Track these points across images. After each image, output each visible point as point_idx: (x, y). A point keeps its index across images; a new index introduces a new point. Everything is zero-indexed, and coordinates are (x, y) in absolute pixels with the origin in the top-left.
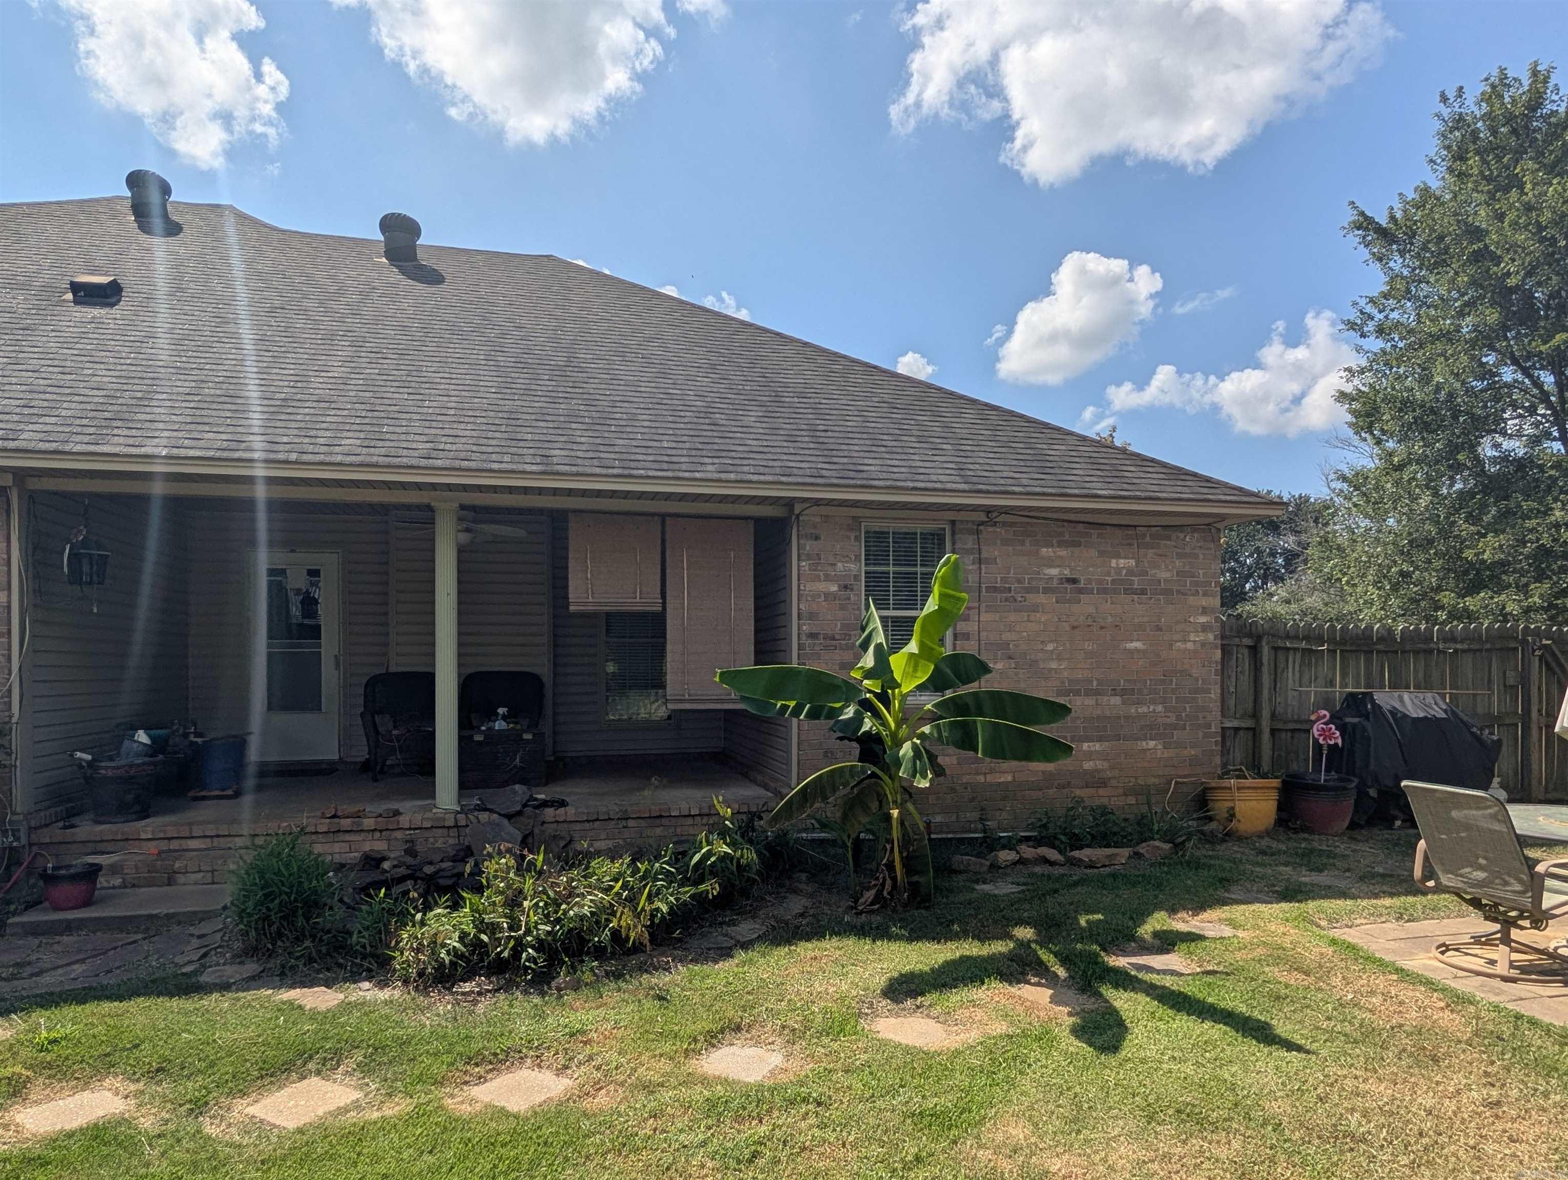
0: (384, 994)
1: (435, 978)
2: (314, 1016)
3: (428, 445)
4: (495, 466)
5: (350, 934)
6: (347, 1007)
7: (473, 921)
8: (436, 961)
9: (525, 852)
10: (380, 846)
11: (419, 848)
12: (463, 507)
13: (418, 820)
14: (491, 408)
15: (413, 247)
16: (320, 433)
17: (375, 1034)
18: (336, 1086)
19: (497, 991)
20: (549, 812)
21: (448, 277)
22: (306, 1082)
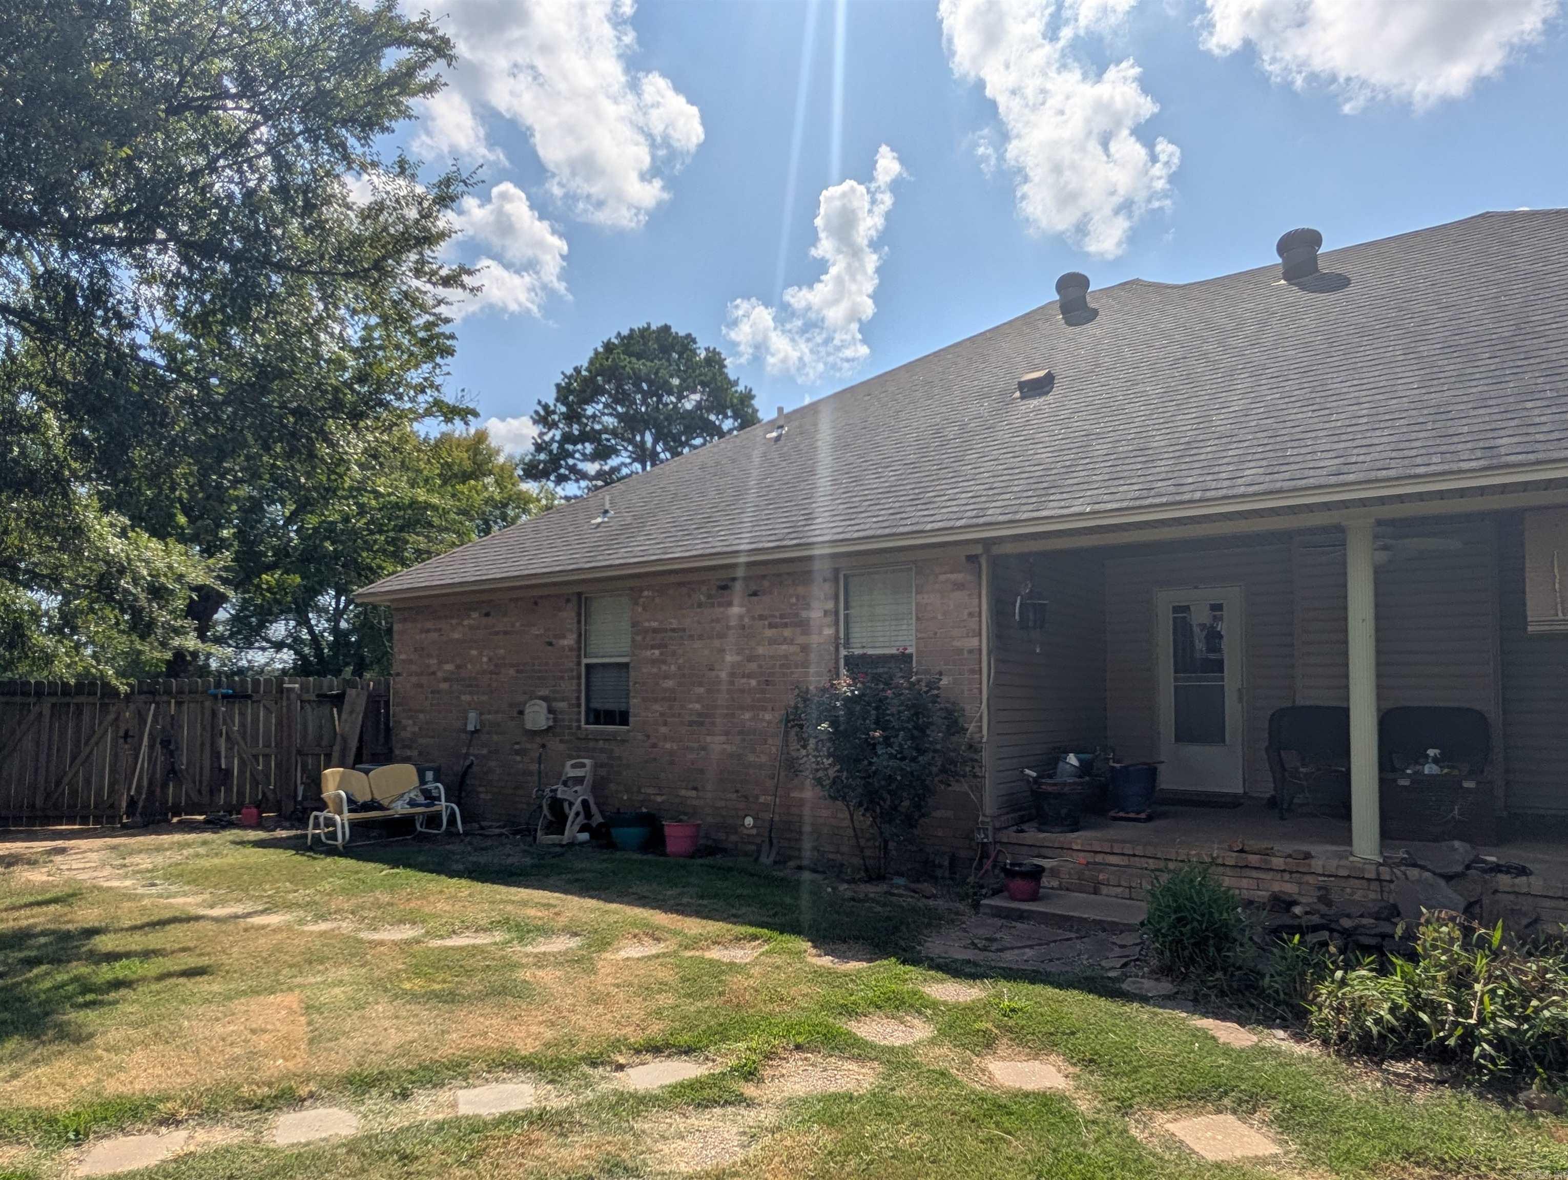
0: (1301, 1049)
1: (1359, 1047)
2: (1227, 1051)
3: (1337, 461)
4: (1422, 470)
5: (1263, 976)
6: (1261, 1052)
7: (1407, 993)
8: (1361, 1028)
9: (1475, 924)
10: (1290, 888)
11: (1334, 897)
12: (1379, 523)
13: (1332, 865)
14: (1412, 406)
15: (1314, 259)
16: (1223, 468)
17: (1294, 1090)
18: (1252, 1132)
19: (1442, 1082)
20: (1504, 880)
21: (1354, 278)
22: (1221, 1117)
